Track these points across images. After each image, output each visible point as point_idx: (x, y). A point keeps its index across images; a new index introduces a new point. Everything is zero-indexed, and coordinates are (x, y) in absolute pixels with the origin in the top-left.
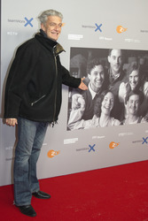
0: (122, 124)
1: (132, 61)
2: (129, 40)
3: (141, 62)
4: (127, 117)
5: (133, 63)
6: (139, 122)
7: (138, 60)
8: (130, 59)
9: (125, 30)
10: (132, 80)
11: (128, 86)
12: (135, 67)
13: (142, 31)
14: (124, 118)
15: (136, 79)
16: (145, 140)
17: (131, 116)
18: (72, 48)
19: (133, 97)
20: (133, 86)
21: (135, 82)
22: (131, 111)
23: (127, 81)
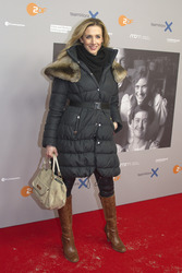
0: (124, 150)
1: (139, 66)
2: (135, 36)
3: (152, 66)
4: (131, 141)
5: (140, 68)
6: (147, 148)
7: (147, 65)
8: (136, 62)
9: (130, 22)
10: (138, 91)
11: (133, 99)
12: (143, 74)
13: (153, 25)
14: (128, 143)
15: (145, 90)
16: (155, 172)
17: (137, 140)
18: (55, 44)
19: (140, 115)
20: (139, 100)
21: (142, 94)
22: (137, 133)
23: (132, 92)
